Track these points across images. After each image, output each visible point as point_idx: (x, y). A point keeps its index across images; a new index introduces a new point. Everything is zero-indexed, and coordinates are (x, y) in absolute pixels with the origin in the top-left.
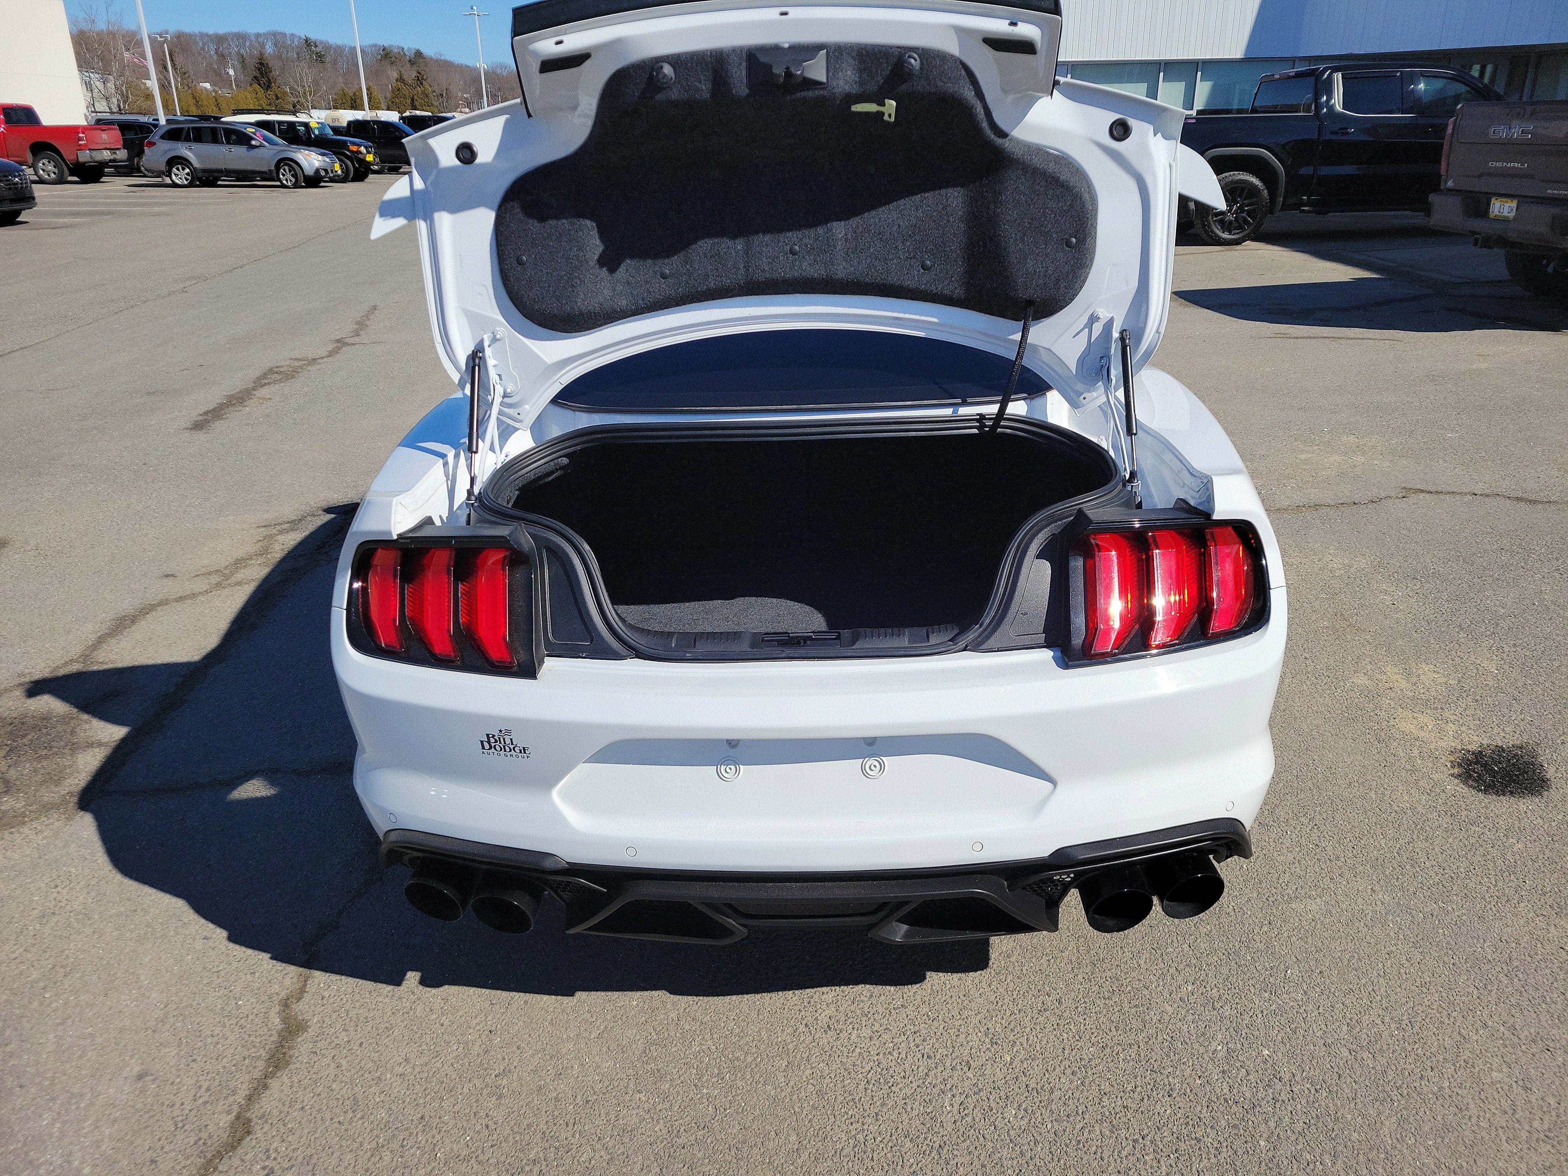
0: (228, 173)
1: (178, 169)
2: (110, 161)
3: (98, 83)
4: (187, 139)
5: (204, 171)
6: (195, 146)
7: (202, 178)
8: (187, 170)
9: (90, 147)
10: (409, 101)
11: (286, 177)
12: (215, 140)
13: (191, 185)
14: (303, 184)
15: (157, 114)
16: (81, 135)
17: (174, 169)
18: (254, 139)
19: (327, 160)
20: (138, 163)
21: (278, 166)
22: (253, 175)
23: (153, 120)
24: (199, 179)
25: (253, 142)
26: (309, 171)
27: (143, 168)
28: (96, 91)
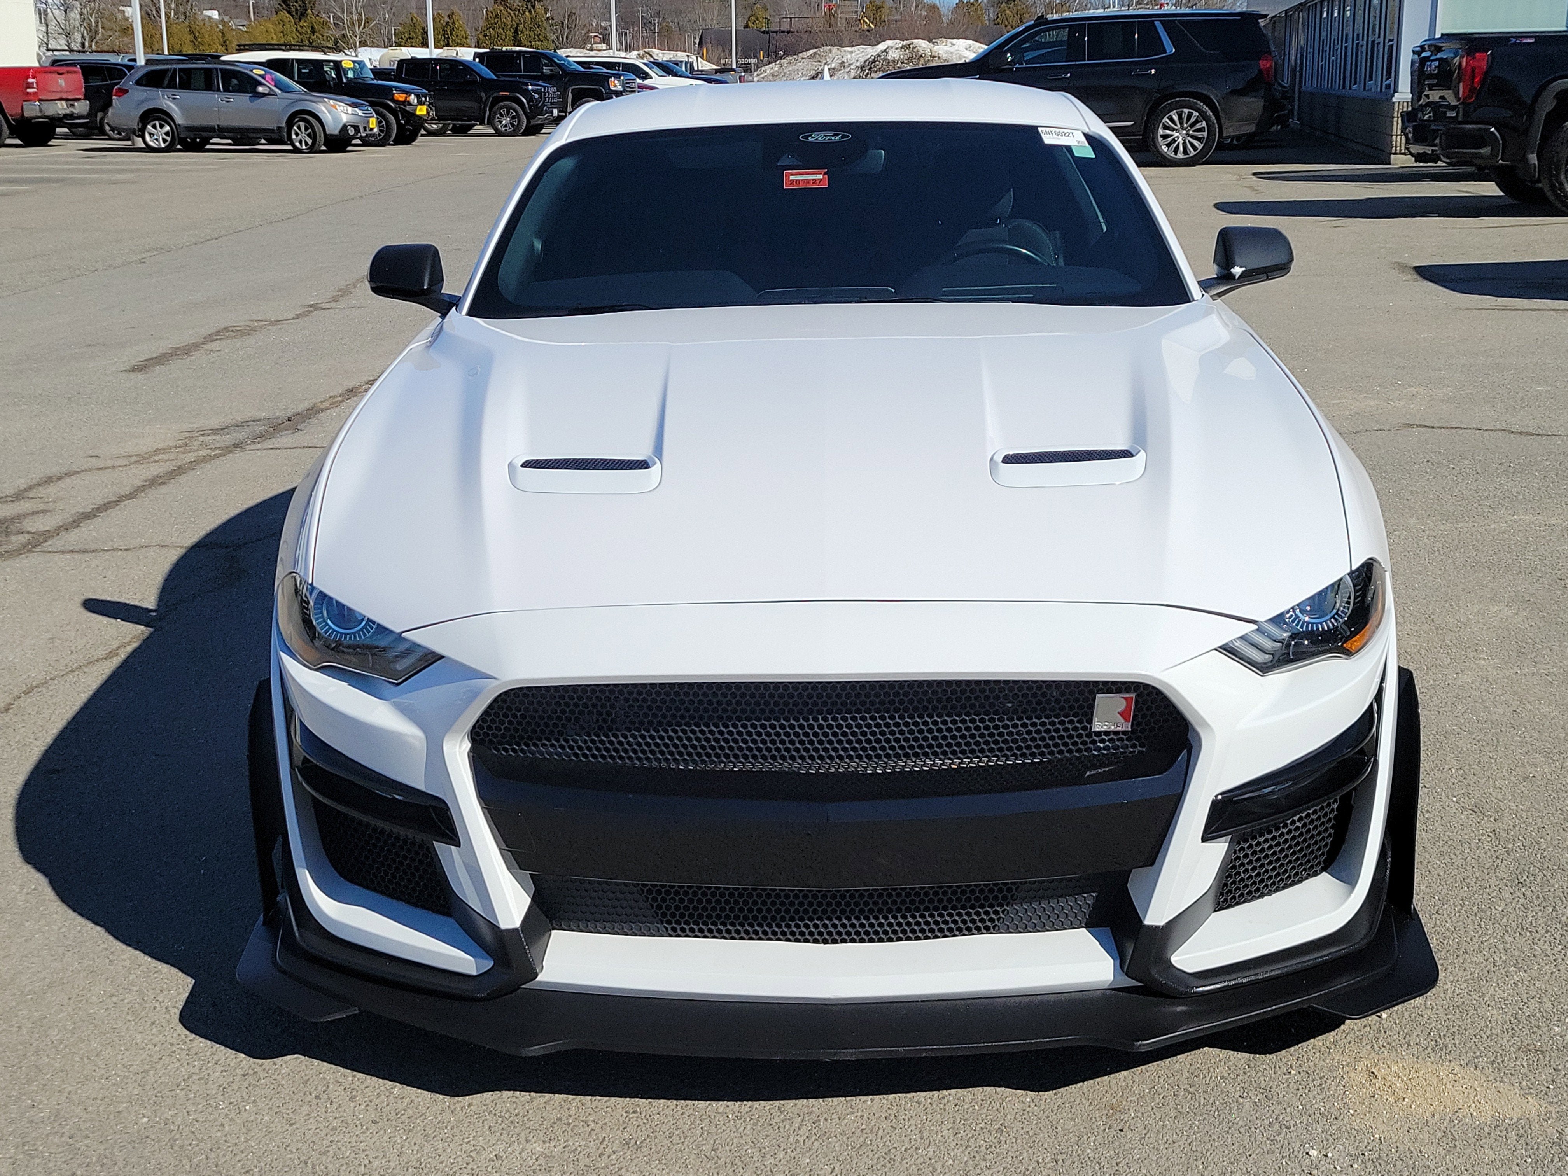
0: (222, 132)
1: (154, 127)
2: (66, 116)
3: (57, 12)
4: (172, 85)
5: (190, 129)
6: (181, 94)
7: (186, 139)
8: (167, 128)
9: (41, 97)
10: (510, 33)
11: (301, 137)
12: (209, 86)
13: (169, 149)
14: (323, 148)
15: (134, 53)
16: (31, 80)
17: (149, 127)
18: (261, 84)
19: (360, 113)
20: (102, 119)
21: (290, 122)
22: (254, 135)
23: (130, 60)
24: (182, 141)
25: (260, 89)
26: (333, 129)
27: (107, 128)
28: (54, 23)
